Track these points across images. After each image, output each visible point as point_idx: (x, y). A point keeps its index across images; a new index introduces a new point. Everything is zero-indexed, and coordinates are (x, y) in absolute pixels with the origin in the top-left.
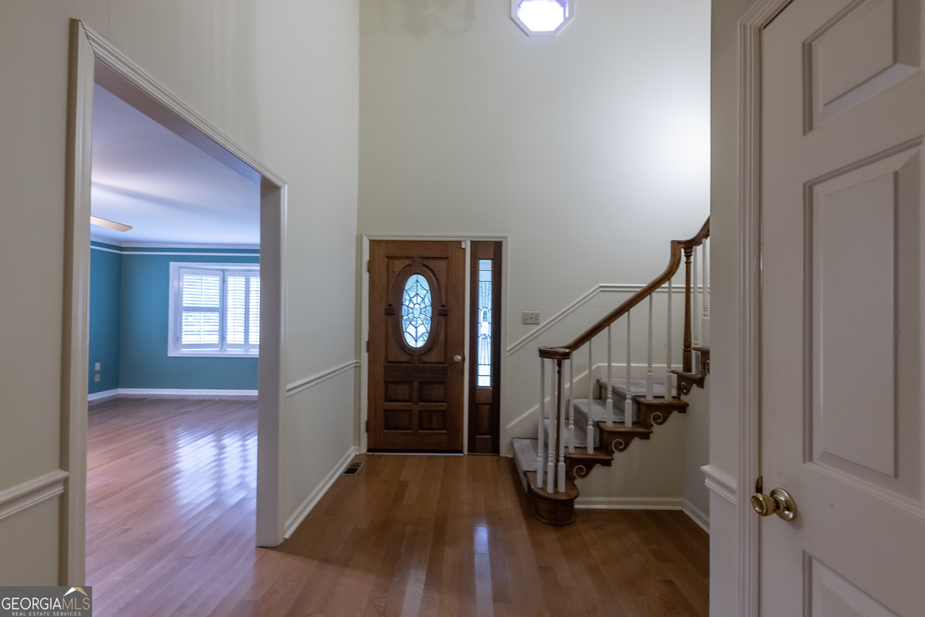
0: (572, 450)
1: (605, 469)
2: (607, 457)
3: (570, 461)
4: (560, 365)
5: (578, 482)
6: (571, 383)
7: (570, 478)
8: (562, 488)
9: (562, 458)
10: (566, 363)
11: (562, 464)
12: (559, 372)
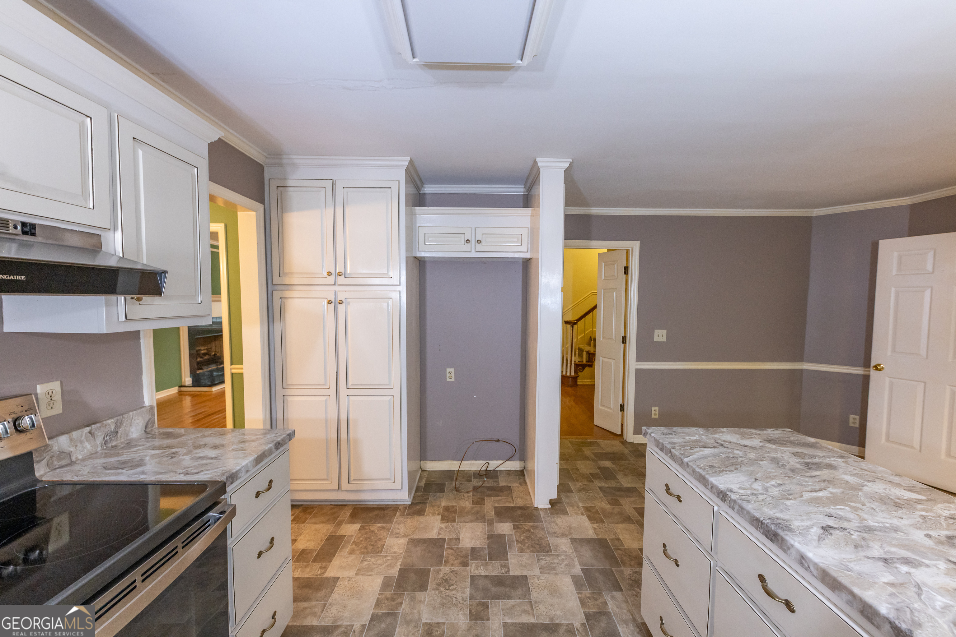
0: (577, 362)
1: (590, 369)
2: (591, 364)
3: (577, 365)
4: (573, 327)
5: (579, 373)
6: (577, 339)
7: (576, 372)
8: (573, 374)
9: (573, 362)
10: (575, 326)
11: (573, 365)
12: (572, 330)
